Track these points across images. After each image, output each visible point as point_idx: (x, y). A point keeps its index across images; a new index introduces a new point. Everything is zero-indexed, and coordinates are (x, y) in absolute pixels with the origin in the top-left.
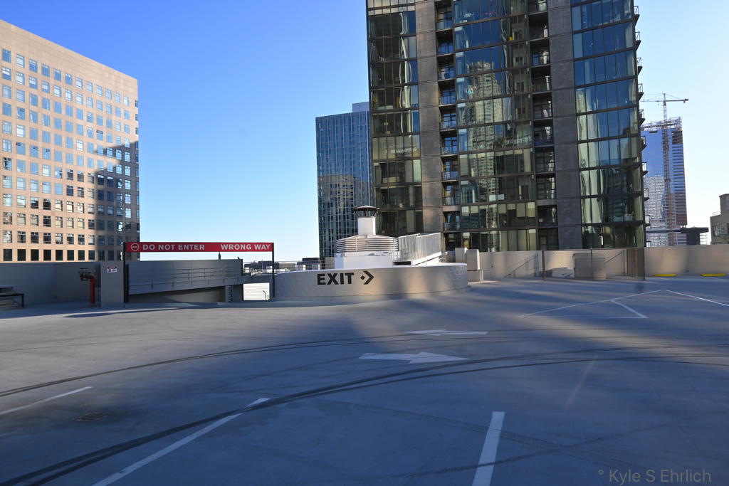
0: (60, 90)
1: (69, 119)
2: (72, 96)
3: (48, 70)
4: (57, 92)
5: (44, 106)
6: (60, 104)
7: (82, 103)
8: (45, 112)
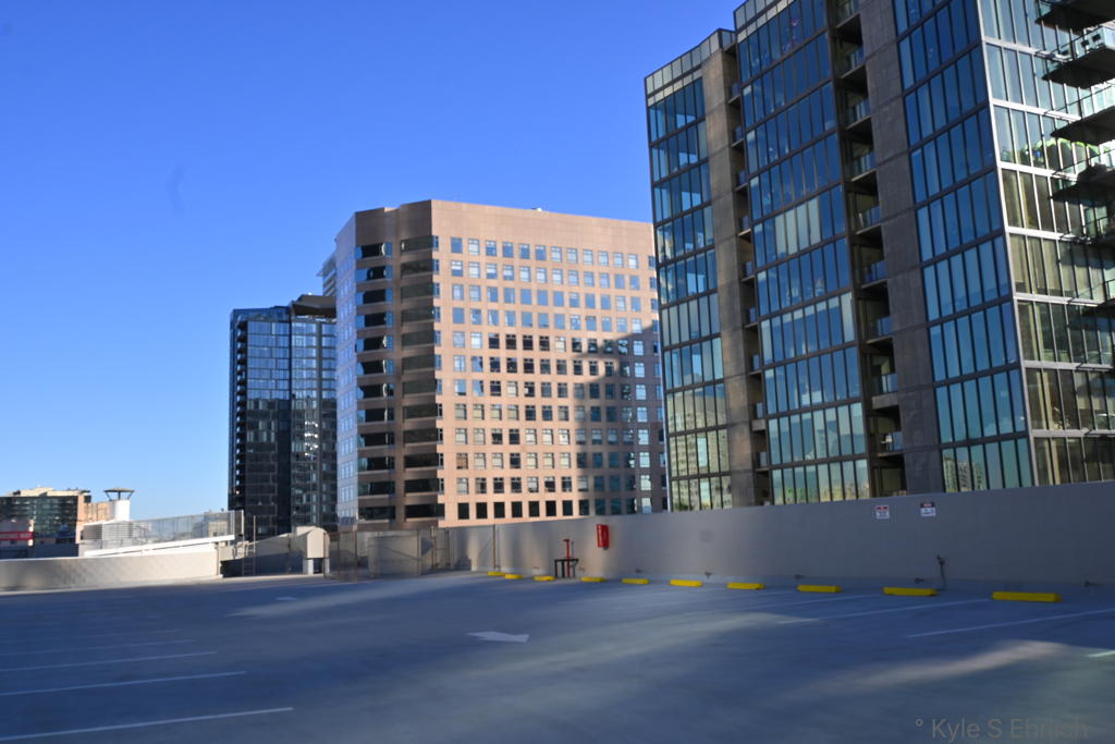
0: (529, 271)
1: (543, 309)
2: (546, 277)
3: (511, 248)
4: (524, 275)
5: (507, 300)
6: (529, 291)
7: (562, 282)
8: (510, 307)
